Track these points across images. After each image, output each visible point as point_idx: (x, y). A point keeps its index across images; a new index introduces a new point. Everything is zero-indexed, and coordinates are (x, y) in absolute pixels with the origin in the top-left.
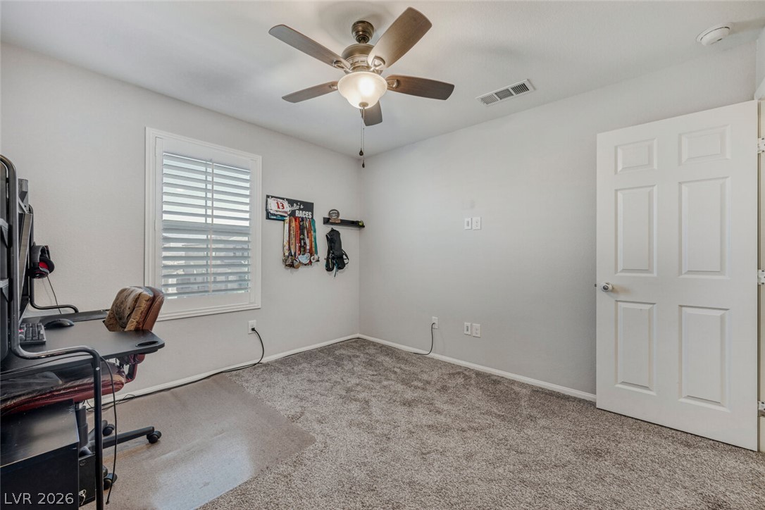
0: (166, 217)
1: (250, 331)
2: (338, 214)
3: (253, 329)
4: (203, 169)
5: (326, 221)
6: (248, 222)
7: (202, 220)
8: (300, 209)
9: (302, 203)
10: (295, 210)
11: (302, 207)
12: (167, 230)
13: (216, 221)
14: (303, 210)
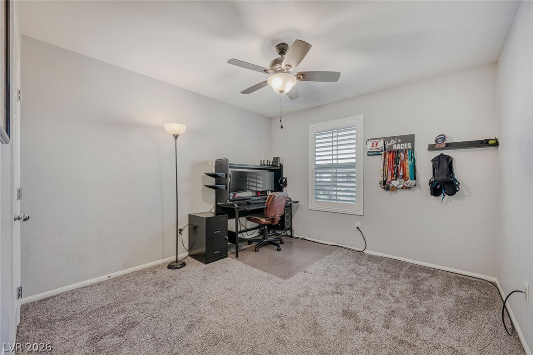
0: (317, 163)
1: (357, 229)
2: (444, 138)
3: (358, 228)
4: (331, 135)
5: (431, 148)
6: (355, 160)
7: (330, 162)
8: (397, 143)
9: (399, 137)
10: (392, 145)
11: (400, 141)
12: (316, 168)
13: (339, 161)
14: (400, 143)
